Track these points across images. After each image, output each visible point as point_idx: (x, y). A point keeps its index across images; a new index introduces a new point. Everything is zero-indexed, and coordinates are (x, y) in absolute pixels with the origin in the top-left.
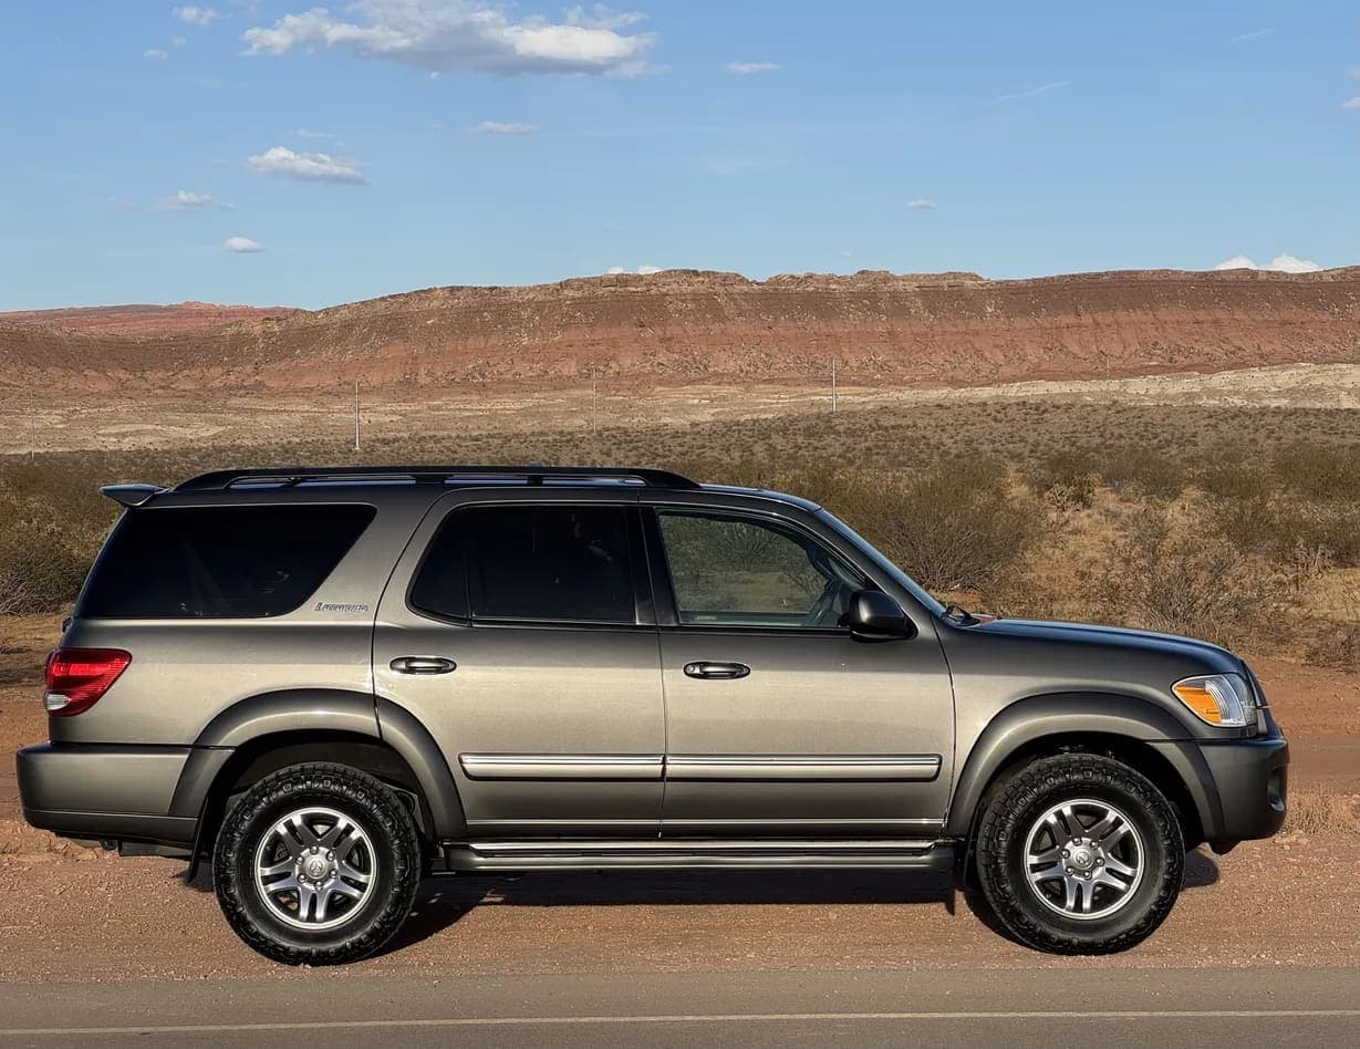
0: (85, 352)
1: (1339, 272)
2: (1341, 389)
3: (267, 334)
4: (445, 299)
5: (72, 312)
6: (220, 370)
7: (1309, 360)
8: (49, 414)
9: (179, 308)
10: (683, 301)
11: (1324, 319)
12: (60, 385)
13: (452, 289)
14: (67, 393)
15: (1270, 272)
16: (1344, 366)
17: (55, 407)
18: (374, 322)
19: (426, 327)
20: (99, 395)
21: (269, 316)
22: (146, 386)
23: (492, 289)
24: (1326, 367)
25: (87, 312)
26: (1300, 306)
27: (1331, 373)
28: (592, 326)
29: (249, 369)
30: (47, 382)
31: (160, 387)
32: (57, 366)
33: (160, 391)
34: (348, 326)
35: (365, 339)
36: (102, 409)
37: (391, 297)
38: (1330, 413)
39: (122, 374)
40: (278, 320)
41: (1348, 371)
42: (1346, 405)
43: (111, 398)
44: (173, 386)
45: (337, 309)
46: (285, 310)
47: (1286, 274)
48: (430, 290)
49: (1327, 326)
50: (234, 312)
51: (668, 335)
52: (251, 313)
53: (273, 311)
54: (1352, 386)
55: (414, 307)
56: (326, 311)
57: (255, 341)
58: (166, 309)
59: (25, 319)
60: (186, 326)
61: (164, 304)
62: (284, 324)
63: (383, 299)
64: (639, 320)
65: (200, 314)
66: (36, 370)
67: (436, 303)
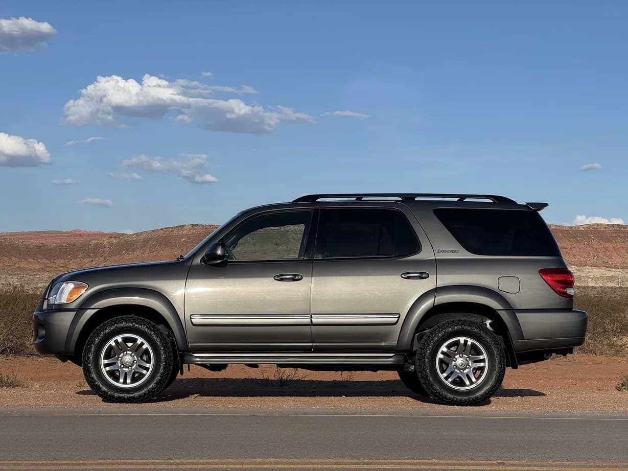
0: (29, 251)
1: (587, 226)
2: (589, 278)
3: (110, 244)
4: (190, 230)
5: (23, 234)
6: (89, 260)
7: (574, 265)
8: (12, 278)
9: (71, 232)
10: (295, 234)
11: (580, 246)
12: (17, 266)
13: (193, 226)
14: (20, 269)
15: (556, 226)
16: (590, 268)
17: (14, 275)
18: (158, 240)
19: (181, 242)
20: (34, 270)
21: (111, 236)
22: (54, 266)
23: (210, 226)
24: (582, 268)
25: (29, 233)
26: (569, 241)
27: (584, 271)
28: (254, 244)
29: (102, 259)
30: (11, 264)
31: (62, 267)
32: (15, 257)
33: (61, 269)
34: (146, 242)
35: (154, 246)
36: (35, 276)
37: (166, 228)
38: (584, 288)
39: (44, 260)
40: (115, 237)
41: (591, 270)
42: (591, 285)
43: (39, 271)
44: (67, 266)
45: (142, 233)
46: (117, 234)
47: (563, 227)
48: (183, 226)
49: (581, 250)
50: (95, 234)
51: (289, 249)
52: (103, 235)
53: (113, 234)
54: (593, 276)
55: (175, 233)
56: (137, 234)
57: (105, 247)
58: (65, 233)
59: (3, 236)
60: (73, 240)
61: (64, 231)
62: (118, 239)
63: (162, 229)
64: (276, 242)
65: (80, 235)
66: (6, 258)
67: (185, 232)
